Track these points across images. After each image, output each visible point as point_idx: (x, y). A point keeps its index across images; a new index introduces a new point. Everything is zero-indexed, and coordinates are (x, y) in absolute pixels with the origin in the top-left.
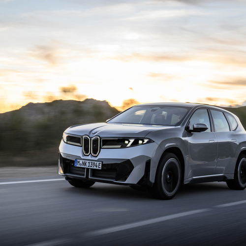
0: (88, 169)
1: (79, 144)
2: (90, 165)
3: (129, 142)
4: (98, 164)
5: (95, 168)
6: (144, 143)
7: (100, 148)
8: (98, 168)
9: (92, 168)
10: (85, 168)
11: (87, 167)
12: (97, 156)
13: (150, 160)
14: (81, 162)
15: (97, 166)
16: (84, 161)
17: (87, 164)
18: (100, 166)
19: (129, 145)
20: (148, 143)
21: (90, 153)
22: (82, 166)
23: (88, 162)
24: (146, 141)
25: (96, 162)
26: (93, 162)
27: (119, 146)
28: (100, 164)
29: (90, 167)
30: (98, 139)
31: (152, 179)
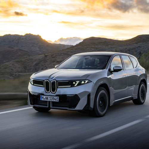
0: (50, 102)
1: (42, 86)
2: (51, 99)
3: (76, 83)
4: (56, 98)
5: (54, 101)
6: (86, 83)
7: (57, 88)
8: (56, 101)
9: (52, 101)
10: (47, 101)
11: (49, 100)
12: (55, 93)
13: (90, 94)
14: (44, 97)
15: (55, 100)
16: (46, 97)
17: (49, 99)
18: (58, 100)
19: (76, 85)
20: (88, 83)
21: (50, 91)
22: (45, 100)
23: (49, 97)
24: (87, 81)
25: (54, 97)
26: (53, 97)
27: (70, 86)
28: (58, 98)
29: (51, 101)
30: (55, 82)
31: (92, 105)
